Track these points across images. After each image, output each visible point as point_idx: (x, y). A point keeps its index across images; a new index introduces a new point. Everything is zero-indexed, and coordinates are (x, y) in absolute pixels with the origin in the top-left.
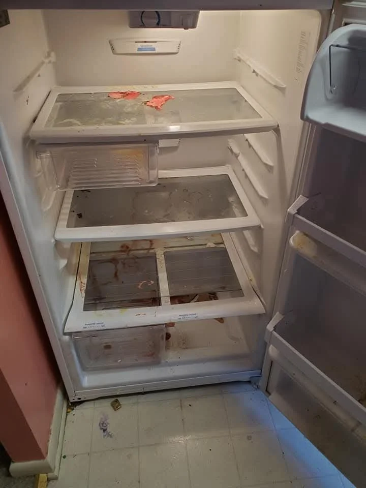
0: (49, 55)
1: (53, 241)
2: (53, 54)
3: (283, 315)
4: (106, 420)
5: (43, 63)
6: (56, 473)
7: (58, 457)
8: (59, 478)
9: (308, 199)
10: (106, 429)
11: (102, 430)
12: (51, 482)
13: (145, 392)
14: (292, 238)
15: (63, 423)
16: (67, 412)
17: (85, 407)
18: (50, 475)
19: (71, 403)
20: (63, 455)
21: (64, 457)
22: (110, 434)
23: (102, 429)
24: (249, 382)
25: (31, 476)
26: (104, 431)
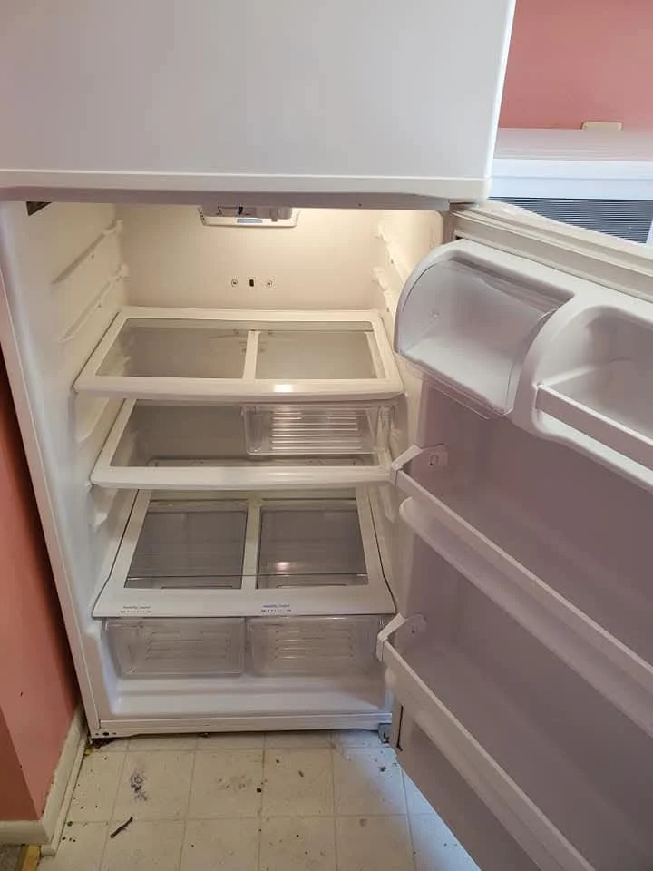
0: (113, 225)
1: (89, 484)
2: (119, 222)
3: (406, 618)
4: (143, 772)
5: (102, 236)
6: (53, 846)
7: (60, 822)
8: (57, 856)
9: (422, 451)
10: (140, 787)
11: (134, 789)
12: (44, 859)
13: (209, 733)
14: (403, 504)
15: (75, 770)
16: (85, 755)
17: (113, 749)
18: (44, 848)
19: (93, 740)
20: (68, 821)
21: (70, 824)
22: (145, 795)
23: (134, 786)
24: (376, 732)
25: (16, 846)
26: (137, 789)
